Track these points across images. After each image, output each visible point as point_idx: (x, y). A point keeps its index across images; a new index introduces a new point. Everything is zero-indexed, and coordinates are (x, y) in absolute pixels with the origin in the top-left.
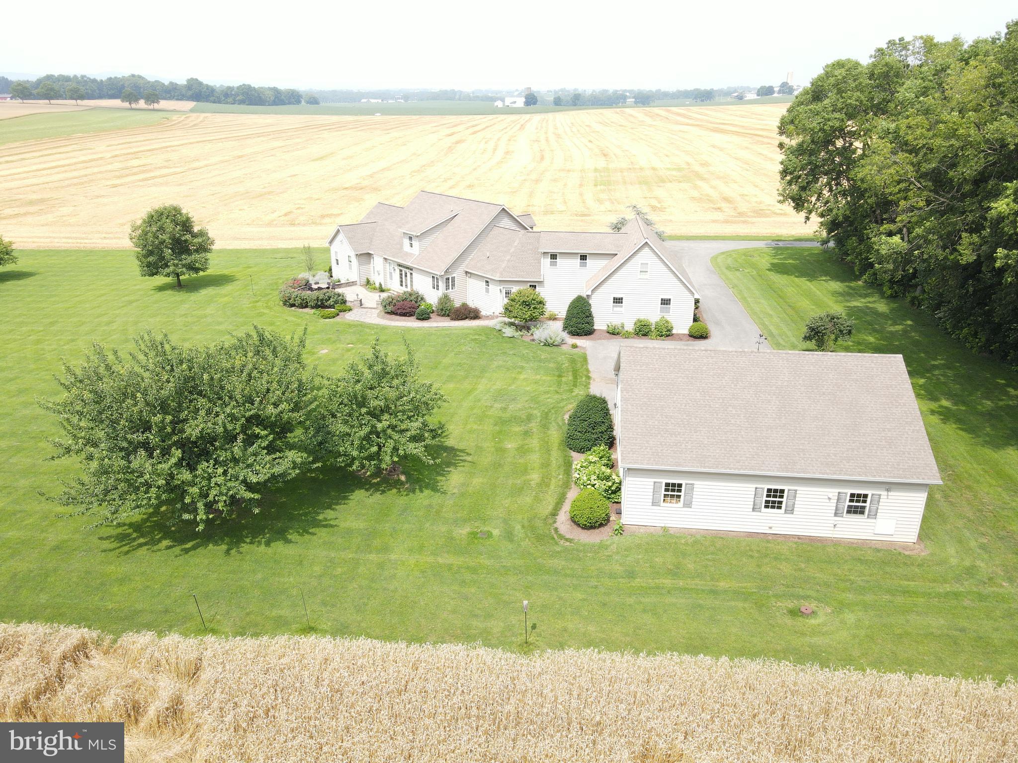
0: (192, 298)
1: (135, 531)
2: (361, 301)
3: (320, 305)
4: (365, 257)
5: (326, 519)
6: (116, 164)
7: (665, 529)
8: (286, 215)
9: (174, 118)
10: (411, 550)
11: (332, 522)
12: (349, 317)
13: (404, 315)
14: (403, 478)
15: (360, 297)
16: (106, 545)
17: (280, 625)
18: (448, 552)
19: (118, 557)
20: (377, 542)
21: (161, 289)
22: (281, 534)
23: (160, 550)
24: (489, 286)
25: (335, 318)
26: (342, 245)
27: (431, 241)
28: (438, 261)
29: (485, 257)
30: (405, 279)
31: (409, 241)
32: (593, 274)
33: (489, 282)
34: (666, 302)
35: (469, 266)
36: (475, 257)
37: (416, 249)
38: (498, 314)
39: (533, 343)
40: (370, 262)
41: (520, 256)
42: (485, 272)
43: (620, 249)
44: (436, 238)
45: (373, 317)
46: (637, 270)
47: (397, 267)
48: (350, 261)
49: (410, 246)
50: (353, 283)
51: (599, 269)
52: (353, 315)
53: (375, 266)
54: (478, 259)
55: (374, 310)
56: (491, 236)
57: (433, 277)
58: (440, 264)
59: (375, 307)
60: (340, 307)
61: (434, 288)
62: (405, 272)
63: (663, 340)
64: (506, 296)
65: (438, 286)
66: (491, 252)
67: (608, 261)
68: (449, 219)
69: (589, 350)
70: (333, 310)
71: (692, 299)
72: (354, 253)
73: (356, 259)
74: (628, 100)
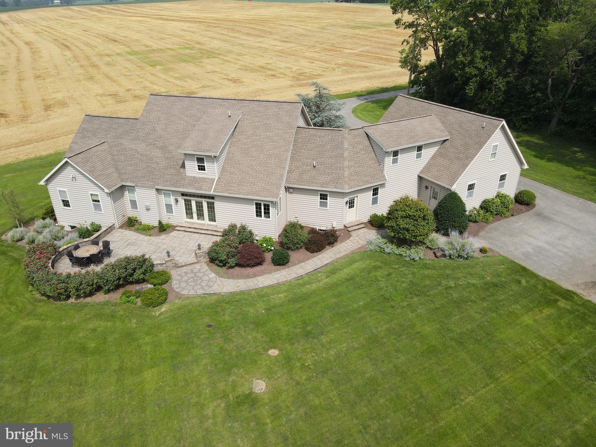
2: (174, 259)
4: (118, 191)
12: (182, 290)
24: (326, 199)
25: (168, 300)
26: (77, 181)
27: (225, 158)
28: (258, 184)
29: (309, 167)
30: (197, 210)
31: (198, 163)
32: (425, 164)
33: (326, 195)
34: (503, 178)
35: (291, 181)
36: (292, 168)
37: (214, 172)
38: (343, 227)
39: (446, 261)
40: (123, 195)
41: (356, 160)
42: (323, 186)
43: (447, 133)
44: (228, 153)
45: (214, 279)
46: (489, 153)
47: (180, 198)
48: (96, 201)
49: (199, 169)
50: (111, 229)
51: (431, 156)
52: (183, 285)
53: (136, 199)
54: (300, 170)
55: (198, 266)
56: (300, 140)
57: (256, 204)
58: (266, 186)
59: (196, 261)
60: (154, 278)
61: (261, 216)
62: (196, 202)
63: (512, 215)
64: (349, 206)
65: (269, 213)
66: (314, 159)
67: (438, 147)
68: (236, 127)
69: (497, 250)
70: (150, 286)
71: (520, 170)
72: (106, 190)
73: (109, 197)
74: (55, 1)
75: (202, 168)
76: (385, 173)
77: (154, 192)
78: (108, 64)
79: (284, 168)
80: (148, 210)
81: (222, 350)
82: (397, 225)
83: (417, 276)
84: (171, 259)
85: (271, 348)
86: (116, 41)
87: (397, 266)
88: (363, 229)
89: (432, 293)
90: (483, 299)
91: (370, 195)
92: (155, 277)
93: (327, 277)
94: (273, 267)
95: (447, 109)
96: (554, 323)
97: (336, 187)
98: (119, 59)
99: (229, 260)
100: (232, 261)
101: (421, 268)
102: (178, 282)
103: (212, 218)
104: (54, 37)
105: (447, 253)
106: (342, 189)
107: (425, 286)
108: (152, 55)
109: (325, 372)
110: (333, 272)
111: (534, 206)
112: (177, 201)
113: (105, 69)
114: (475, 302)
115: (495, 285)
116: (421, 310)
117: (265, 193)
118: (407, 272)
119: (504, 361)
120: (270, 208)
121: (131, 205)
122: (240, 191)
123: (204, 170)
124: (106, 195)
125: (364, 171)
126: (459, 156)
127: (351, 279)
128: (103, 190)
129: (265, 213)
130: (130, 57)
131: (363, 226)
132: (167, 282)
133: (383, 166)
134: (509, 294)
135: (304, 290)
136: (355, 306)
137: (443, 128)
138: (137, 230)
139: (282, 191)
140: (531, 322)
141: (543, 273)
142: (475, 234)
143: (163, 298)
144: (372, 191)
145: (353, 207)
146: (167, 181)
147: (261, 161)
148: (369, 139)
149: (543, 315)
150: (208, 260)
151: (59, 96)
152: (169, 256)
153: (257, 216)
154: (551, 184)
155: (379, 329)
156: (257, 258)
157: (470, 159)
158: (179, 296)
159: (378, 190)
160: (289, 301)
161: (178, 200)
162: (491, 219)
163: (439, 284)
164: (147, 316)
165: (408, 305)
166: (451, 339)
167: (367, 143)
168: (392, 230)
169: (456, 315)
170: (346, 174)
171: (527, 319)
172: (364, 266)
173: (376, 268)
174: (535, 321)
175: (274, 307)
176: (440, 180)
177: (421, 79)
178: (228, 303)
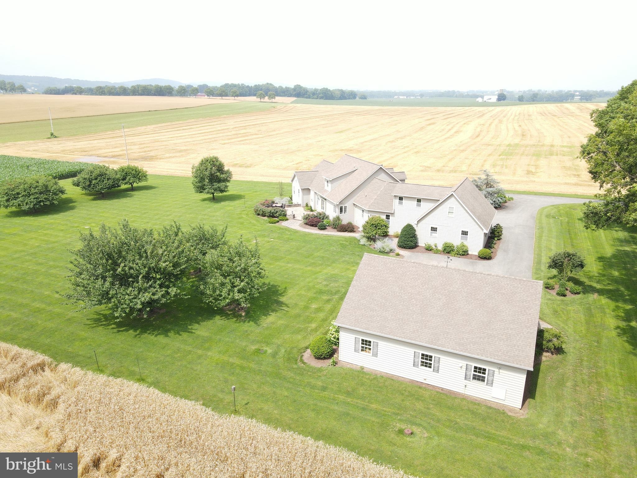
0: (215, 206)
1: (104, 318)
2: (294, 215)
3: (272, 215)
4: (306, 191)
5: (192, 329)
6: (233, 132)
7: (362, 368)
8: (297, 164)
9: (278, 107)
10: (220, 352)
11: (193, 331)
12: (284, 224)
13: (312, 225)
14: (243, 314)
15: (294, 213)
16: (89, 322)
17: (131, 375)
18: (237, 357)
19: (89, 328)
20: (207, 345)
21: (204, 200)
22: (166, 332)
23: (108, 329)
24: (363, 213)
25: (276, 224)
26: (297, 183)
29: (364, 196)
31: (327, 183)
34: (465, 233)
35: (356, 201)
41: (382, 197)
44: (342, 182)
45: (296, 225)
46: (446, 211)
49: (327, 186)
50: (298, 205)
56: (371, 183)
68: (352, 172)
70: (278, 219)
74: (575, 98)
76: (394, 208)
77: (314, 193)
92: (282, 218)
94: (316, 229)
102: (286, 222)
111: (488, 260)
122: (331, 198)
125: (382, 203)
133: (393, 204)
144: (386, 216)
146: (319, 189)
147: (346, 188)
170: (372, 202)
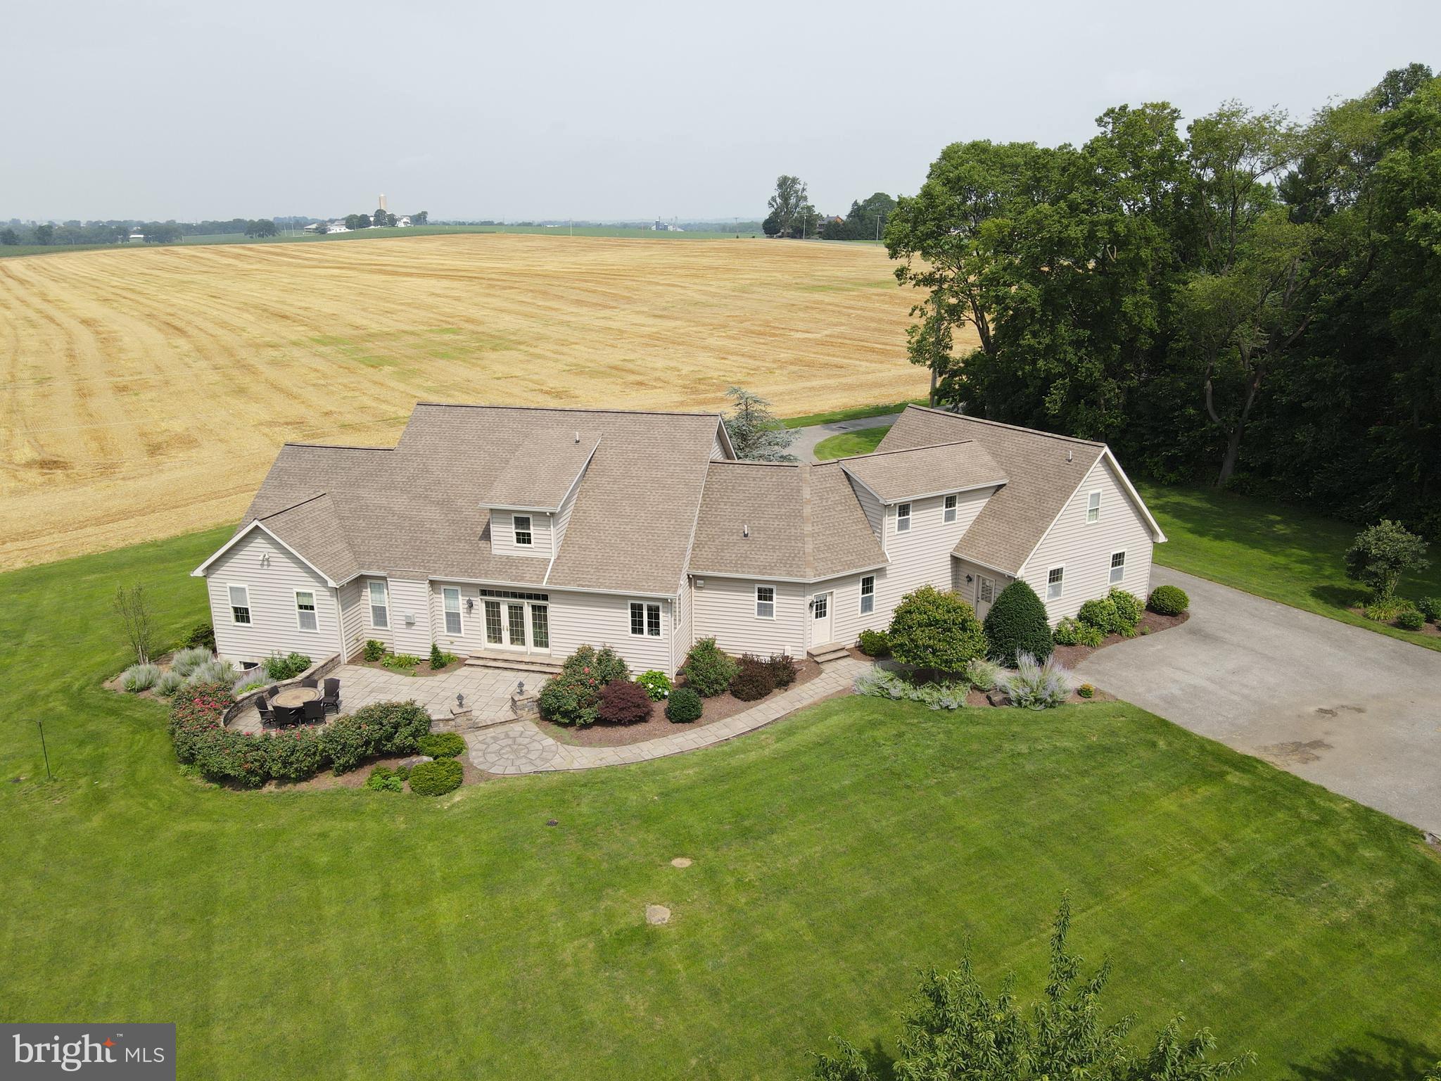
2: (468, 712)
4: (351, 587)
12: (489, 766)
24: (771, 599)
25: (464, 784)
26: (270, 568)
27: (569, 519)
28: (637, 566)
29: (735, 537)
30: (511, 623)
31: (516, 528)
32: (964, 532)
33: (771, 591)
34: (1118, 559)
35: (701, 563)
36: (702, 539)
37: (549, 546)
38: (805, 657)
39: (1012, 710)
40: (360, 596)
41: (827, 521)
42: (764, 571)
43: (1003, 473)
44: (576, 510)
45: (554, 748)
46: (1085, 509)
47: (478, 599)
48: (306, 607)
49: (518, 541)
50: (334, 662)
51: (974, 518)
52: (492, 758)
53: (386, 605)
54: (717, 542)
55: (518, 727)
56: (716, 486)
57: (633, 606)
58: (653, 571)
59: (513, 717)
60: (432, 745)
61: (641, 631)
62: (510, 607)
63: (1143, 634)
64: (817, 614)
65: (657, 625)
66: (744, 522)
67: (987, 500)
68: (590, 462)
69: (1113, 692)
70: (425, 758)
71: (1151, 545)
72: (332, 584)
73: (335, 599)
74: (132, 236)
75: (524, 538)
76: (885, 548)
77: (426, 585)
78: (273, 363)
79: (687, 537)
80: (410, 624)
81: (581, 861)
82: (912, 640)
83: (954, 736)
84: (465, 710)
85: (677, 856)
86: (285, 317)
87: (916, 721)
88: (845, 660)
89: (984, 764)
90: (1084, 773)
91: (857, 592)
92: (436, 743)
93: (778, 740)
94: (670, 726)
95: (1000, 429)
96: (1218, 810)
97: (789, 574)
98: (296, 352)
99: (583, 711)
100: (588, 714)
101: (962, 723)
102: (480, 754)
103: (542, 640)
104: (147, 311)
105: (1013, 695)
106: (801, 576)
107: (970, 753)
108: (369, 345)
109: (783, 890)
110: (790, 732)
111: (1185, 617)
112: (471, 605)
113: (272, 373)
114: (1068, 777)
115: (1107, 750)
116: (964, 792)
117: (650, 584)
118: (934, 730)
119: (1122, 869)
120: (661, 614)
121: (374, 617)
122: (600, 581)
123: (529, 542)
124: (328, 594)
125: (843, 543)
126: (1028, 514)
127: (825, 743)
128: (324, 582)
129: (650, 624)
130: (322, 349)
131: (845, 653)
132: (459, 753)
133: (881, 533)
134: (1134, 763)
135: (735, 762)
136: (836, 787)
137: (994, 464)
138: (385, 667)
139: (684, 581)
140: (1174, 808)
141: (1199, 730)
142: (1069, 665)
143: (455, 778)
144: (861, 584)
145: (825, 615)
146: (453, 566)
147: (641, 524)
148: (851, 484)
149: (1197, 796)
150: (538, 715)
151: (178, 426)
152: (461, 705)
153: (634, 631)
154: (1221, 579)
155: (884, 823)
156: (638, 706)
157: (1048, 519)
158: (485, 777)
159: (872, 583)
160: (706, 781)
161: (474, 603)
162: (1100, 639)
163: (999, 749)
164: (427, 810)
165: (937, 783)
166: (1023, 837)
167: (848, 490)
168: (903, 651)
169: (1031, 799)
170: (809, 548)
171: (1168, 804)
172: (849, 721)
173: (874, 725)
174: (1181, 806)
175: (678, 790)
176: (994, 561)
177: (957, 387)
178: (585, 785)
